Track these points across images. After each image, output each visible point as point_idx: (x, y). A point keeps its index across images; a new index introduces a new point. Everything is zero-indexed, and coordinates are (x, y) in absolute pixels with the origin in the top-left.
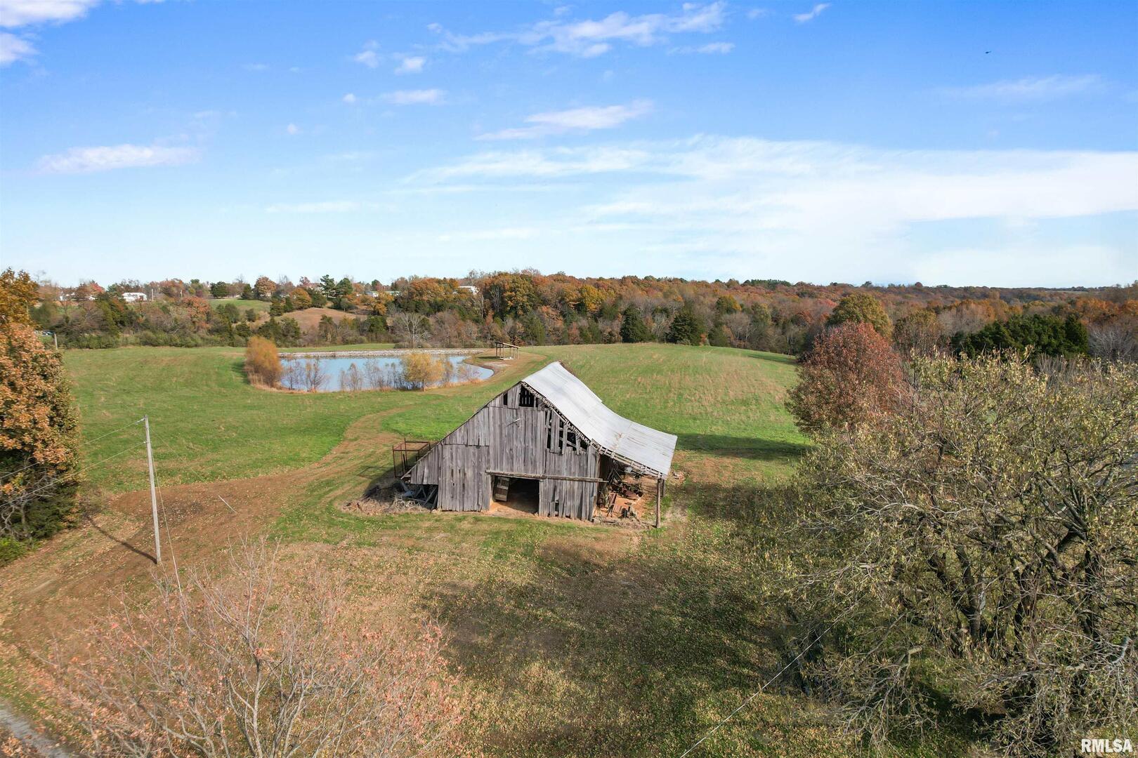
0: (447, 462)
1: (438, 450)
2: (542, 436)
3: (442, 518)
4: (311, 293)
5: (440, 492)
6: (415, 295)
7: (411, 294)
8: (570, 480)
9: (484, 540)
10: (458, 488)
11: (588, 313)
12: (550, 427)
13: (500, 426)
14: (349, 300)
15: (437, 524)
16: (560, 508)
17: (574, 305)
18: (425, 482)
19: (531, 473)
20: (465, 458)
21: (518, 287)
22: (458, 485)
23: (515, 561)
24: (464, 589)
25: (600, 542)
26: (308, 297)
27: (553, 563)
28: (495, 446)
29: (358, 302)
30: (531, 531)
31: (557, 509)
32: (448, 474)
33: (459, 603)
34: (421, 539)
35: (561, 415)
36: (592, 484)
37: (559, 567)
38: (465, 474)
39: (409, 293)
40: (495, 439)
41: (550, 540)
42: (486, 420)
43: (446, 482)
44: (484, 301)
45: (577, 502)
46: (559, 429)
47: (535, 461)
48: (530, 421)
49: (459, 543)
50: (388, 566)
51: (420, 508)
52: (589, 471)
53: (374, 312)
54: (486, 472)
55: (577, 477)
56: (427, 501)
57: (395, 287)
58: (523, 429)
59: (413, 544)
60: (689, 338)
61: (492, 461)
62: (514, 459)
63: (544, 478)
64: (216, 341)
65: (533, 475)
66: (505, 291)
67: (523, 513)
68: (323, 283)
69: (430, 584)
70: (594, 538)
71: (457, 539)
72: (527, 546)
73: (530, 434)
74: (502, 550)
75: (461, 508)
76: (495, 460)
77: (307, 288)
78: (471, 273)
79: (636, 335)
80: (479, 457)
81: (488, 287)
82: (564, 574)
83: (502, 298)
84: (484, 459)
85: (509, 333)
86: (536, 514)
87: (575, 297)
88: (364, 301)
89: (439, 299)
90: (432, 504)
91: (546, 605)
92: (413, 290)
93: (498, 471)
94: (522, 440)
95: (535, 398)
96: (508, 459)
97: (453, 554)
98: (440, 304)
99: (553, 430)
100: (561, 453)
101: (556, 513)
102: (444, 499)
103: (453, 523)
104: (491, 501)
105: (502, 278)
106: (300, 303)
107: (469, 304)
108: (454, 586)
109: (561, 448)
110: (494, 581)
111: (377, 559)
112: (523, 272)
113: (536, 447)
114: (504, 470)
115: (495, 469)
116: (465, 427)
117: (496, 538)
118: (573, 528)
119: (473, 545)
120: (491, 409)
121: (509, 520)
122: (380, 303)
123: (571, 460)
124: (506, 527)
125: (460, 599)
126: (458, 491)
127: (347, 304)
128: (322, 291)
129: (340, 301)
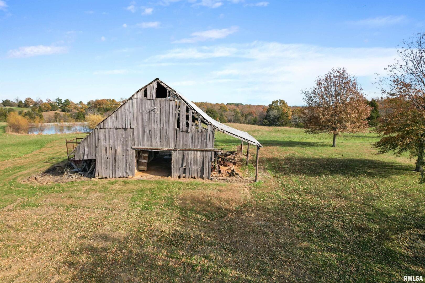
0: (102, 143)
1: (95, 134)
2: (173, 120)
3: (98, 183)
5: (97, 165)
6: (97, 106)
8: (194, 150)
9: (132, 196)
10: (111, 161)
12: (179, 113)
13: (142, 113)
14: (69, 108)
15: (94, 187)
16: (187, 171)
18: (86, 158)
19: (166, 147)
20: (116, 139)
22: (111, 159)
23: (159, 211)
24: (114, 240)
25: (224, 193)
27: (192, 210)
28: (138, 128)
29: (72, 109)
30: (169, 188)
31: (185, 173)
32: (103, 151)
33: (110, 256)
34: (79, 198)
35: (187, 103)
36: (210, 153)
37: (198, 213)
38: (116, 150)
40: (138, 123)
41: (185, 193)
42: (131, 109)
43: (101, 158)
45: (199, 167)
46: (185, 113)
47: (168, 138)
48: (164, 109)
49: (111, 200)
50: (44, 223)
51: (83, 178)
52: (208, 143)
53: (79, 112)
54: (131, 148)
55: (199, 148)
56: (89, 172)
57: (89, 103)
58: (159, 115)
59: (72, 202)
61: (136, 139)
62: (153, 137)
63: (175, 150)
65: (167, 148)
67: (160, 177)
68: (57, 101)
69: (82, 237)
70: (218, 190)
71: (109, 197)
72: (168, 198)
73: (164, 118)
74: (148, 203)
75: (114, 176)
76: (138, 138)
77: (50, 103)
80: (126, 137)
82: (204, 219)
84: (130, 138)
86: (170, 177)
88: (75, 108)
89: (108, 107)
90: (92, 174)
91: (199, 252)
92: (96, 103)
93: (140, 147)
94: (158, 123)
95: (168, 91)
96: (148, 137)
97: (106, 208)
99: (181, 115)
100: (187, 132)
101: (184, 175)
102: (101, 170)
103: (107, 185)
104: (136, 171)
106: (46, 109)
108: (105, 238)
109: (188, 128)
110: (143, 230)
111: (35, 218)
113: (169, 128)
114: (146, 146)
115: (138, 146)
116: (115, 114)
117: (142, 195)
118: (200, 184)
119: (123, 201)
120: (135, 100)
121: (150, 181)
122: (82, 109)
123: (195, 136)
124: (148, 186)
125: (111, 252)
126: (111, 163)
127: (68, 109)
128: (56, 104)
129: (65, 108)
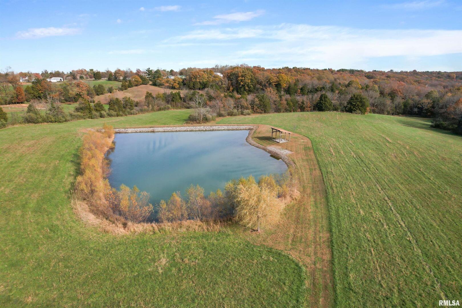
4: (141, 77)
6: (193, 79)
7: (191, 78)
11: (282, 89)
14: (160, 81)
17: (275, 84)
21: (245, 75)
26: (140, 80)
29: (164, 82)
39: (189, 77)
44: (228, 82)
53: (173, 87)
57: (181, 73)
60: (360, 110)
64: (80, 116)
66: (239, 77)
68: (147, 72)
77: (140, 75)
78: (216, 66)
79: (326, 107)
81: (229, 75)
83: (237, 81)
85: (251, 104)
87: (275, 80)
88: (167, 82)
89: (205, 80)
92: (192, 76)
98: (205, 83)
105: (237, 70)
106: (136, 83)
107: (220, 83)
112: (241, 65)
122: (175, 82)
127: (159, 83)
128: (147, 77)
129: (156, 81)
